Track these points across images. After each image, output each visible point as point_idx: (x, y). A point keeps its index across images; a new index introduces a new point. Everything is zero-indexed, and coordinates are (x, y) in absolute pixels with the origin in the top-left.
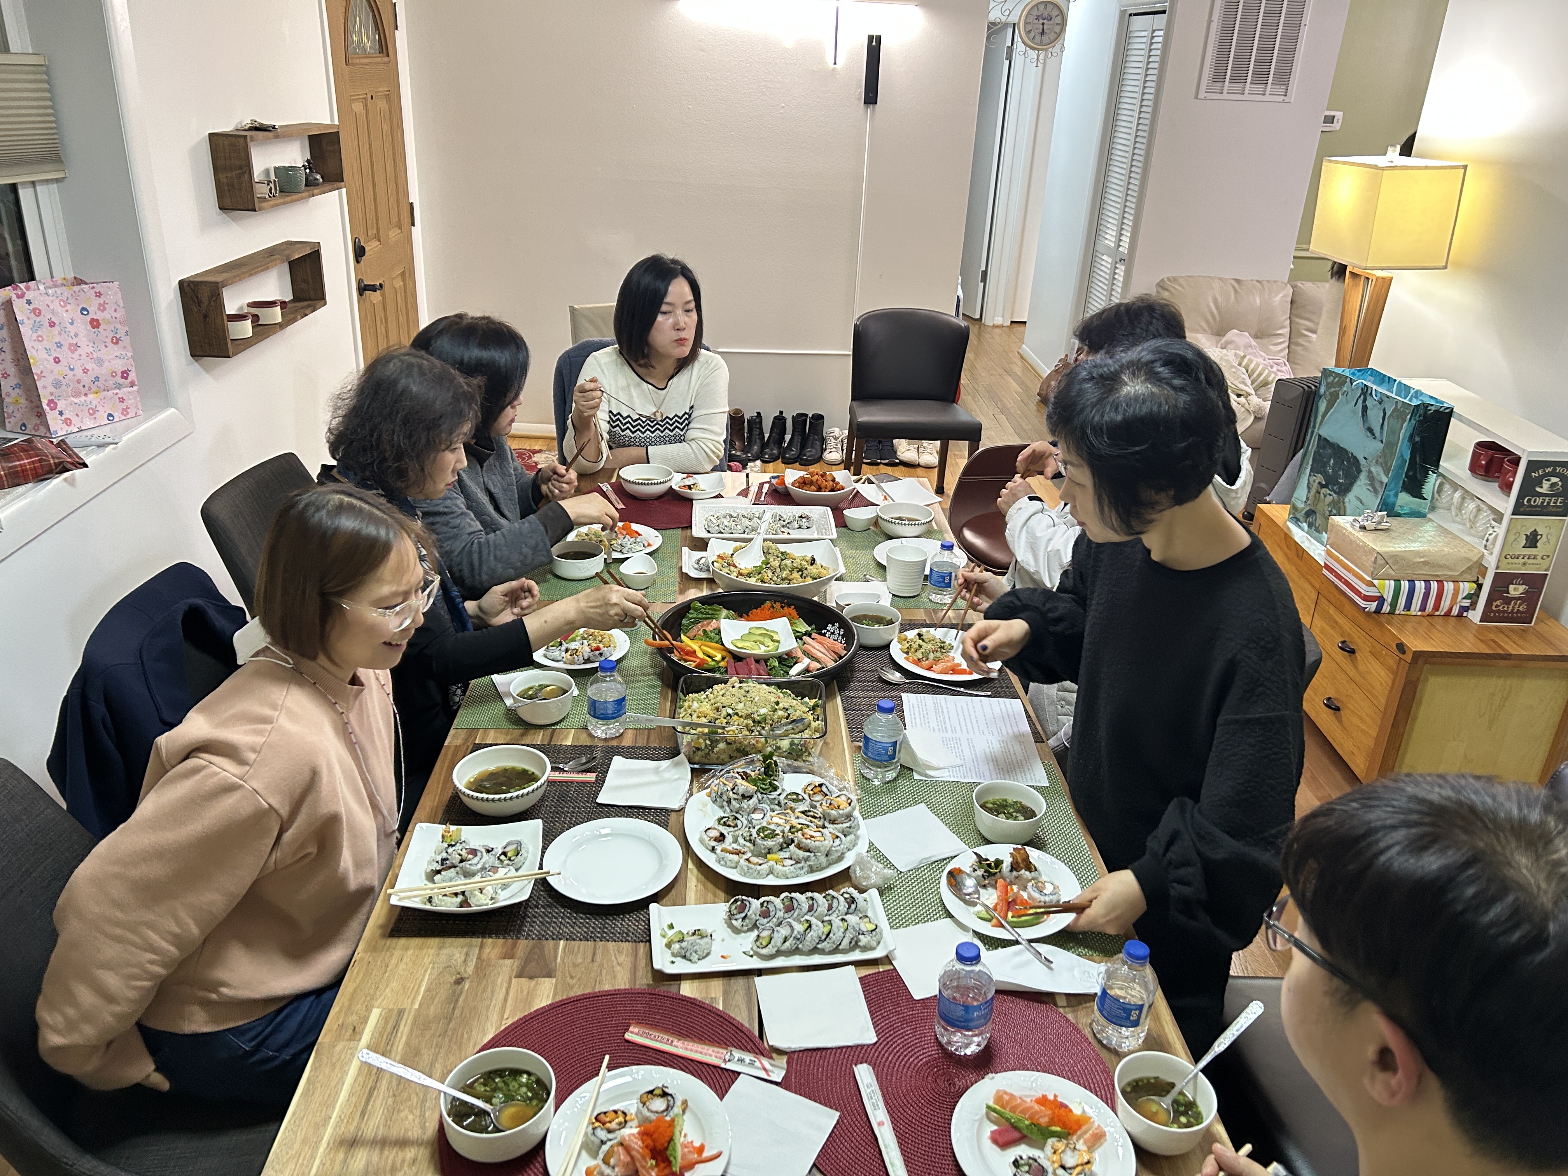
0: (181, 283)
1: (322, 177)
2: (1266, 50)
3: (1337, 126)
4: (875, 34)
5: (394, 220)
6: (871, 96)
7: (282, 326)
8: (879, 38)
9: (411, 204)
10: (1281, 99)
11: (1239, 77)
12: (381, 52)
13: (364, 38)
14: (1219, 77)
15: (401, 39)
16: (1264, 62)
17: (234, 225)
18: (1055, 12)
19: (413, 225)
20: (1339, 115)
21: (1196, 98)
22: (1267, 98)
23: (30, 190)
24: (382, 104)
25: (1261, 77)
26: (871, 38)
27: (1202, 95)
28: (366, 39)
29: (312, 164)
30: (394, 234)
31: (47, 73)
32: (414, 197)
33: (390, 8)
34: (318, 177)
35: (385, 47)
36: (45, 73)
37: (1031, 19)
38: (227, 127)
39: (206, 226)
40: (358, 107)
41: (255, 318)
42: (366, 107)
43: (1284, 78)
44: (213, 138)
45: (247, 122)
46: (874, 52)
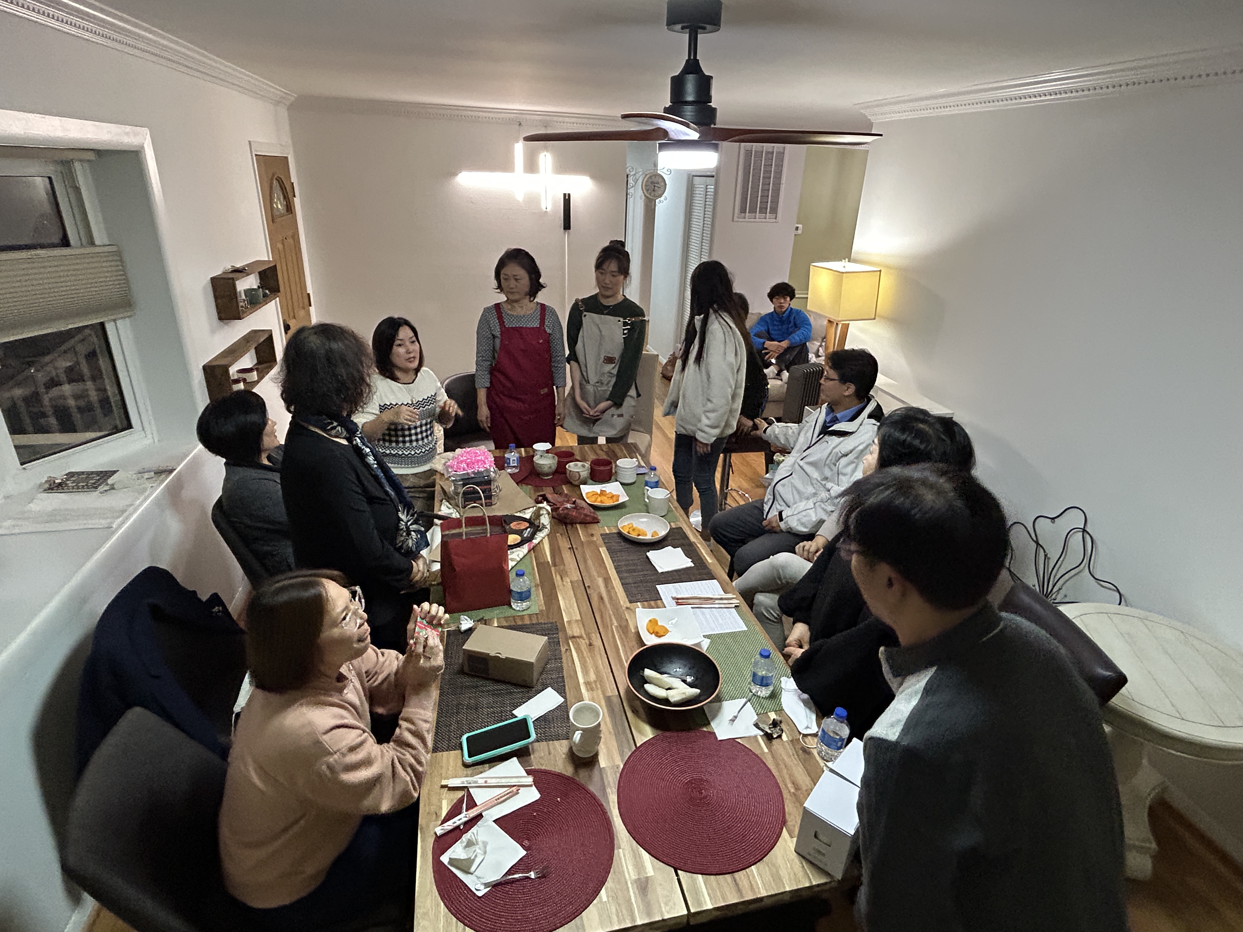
0: (205, 368)
1: (269, 291)
2: (765, 196)
3: (799, 232)
4: (567, 193)
5: (301, 305)
6: (567, 225)
7: (257, 382)
8: (569, 195)
9: (309, 294)
10: (774, 220)
11: (753, 211)
12: (287, 211)
13: (279, 206)
14: (743, 210)
15: (297, 202)
16: (764, 202)
17: (226, 327)
18: (660, 180)
19: (310, 305)
20: (800, 226)
21: (733, 221)
22: (767, 220)
23: (113, 323)
24: (290, 241)
25: (763, 210)
26: (565, 195)
27: (735, 219)
28: (280, 206)
29: (262, 286)
30: (302, 313)
31: (120, 256)
32: (310, 290)
33: (290, 184)
34: (267, 291)
35: (290, 208)
36: (119, 256)
37: (649, 183)
38: (217, 272)
39: (213, 332)
40: (280, 246)
41: (244, 380)
42: (283, 244)
43: (774, 210)
44: (213, 279)
45: (229, 267)
46: (567, 200)
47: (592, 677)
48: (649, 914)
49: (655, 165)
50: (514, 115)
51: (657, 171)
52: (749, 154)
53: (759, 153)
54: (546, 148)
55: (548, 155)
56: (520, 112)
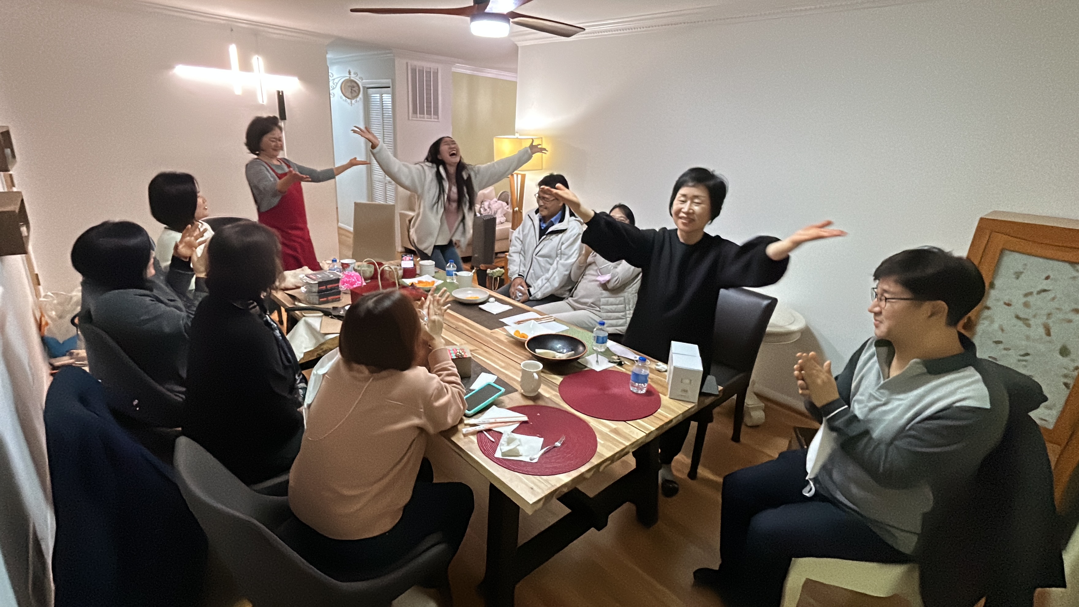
2: (429, 103)
4: (280, 90)
8: (282, 92)
11: (422, 112)
14: (415, 112)
16: (429, 107)
18: (355, 85)
21: (409, 119)
22: (432, 119)
25: (429, 113)
26: (279, 92)
37: (347, 87)
43: (436, 113)
46: (281, 97)
47: (503, 364)
48: (629, 440)
49: (350, 73)
50: (224, 22)
51: (351, 78)
52: (414, 71)
53: (421, 72)
54: (257, 52)
55: (259, 58)
56: (229, 19)
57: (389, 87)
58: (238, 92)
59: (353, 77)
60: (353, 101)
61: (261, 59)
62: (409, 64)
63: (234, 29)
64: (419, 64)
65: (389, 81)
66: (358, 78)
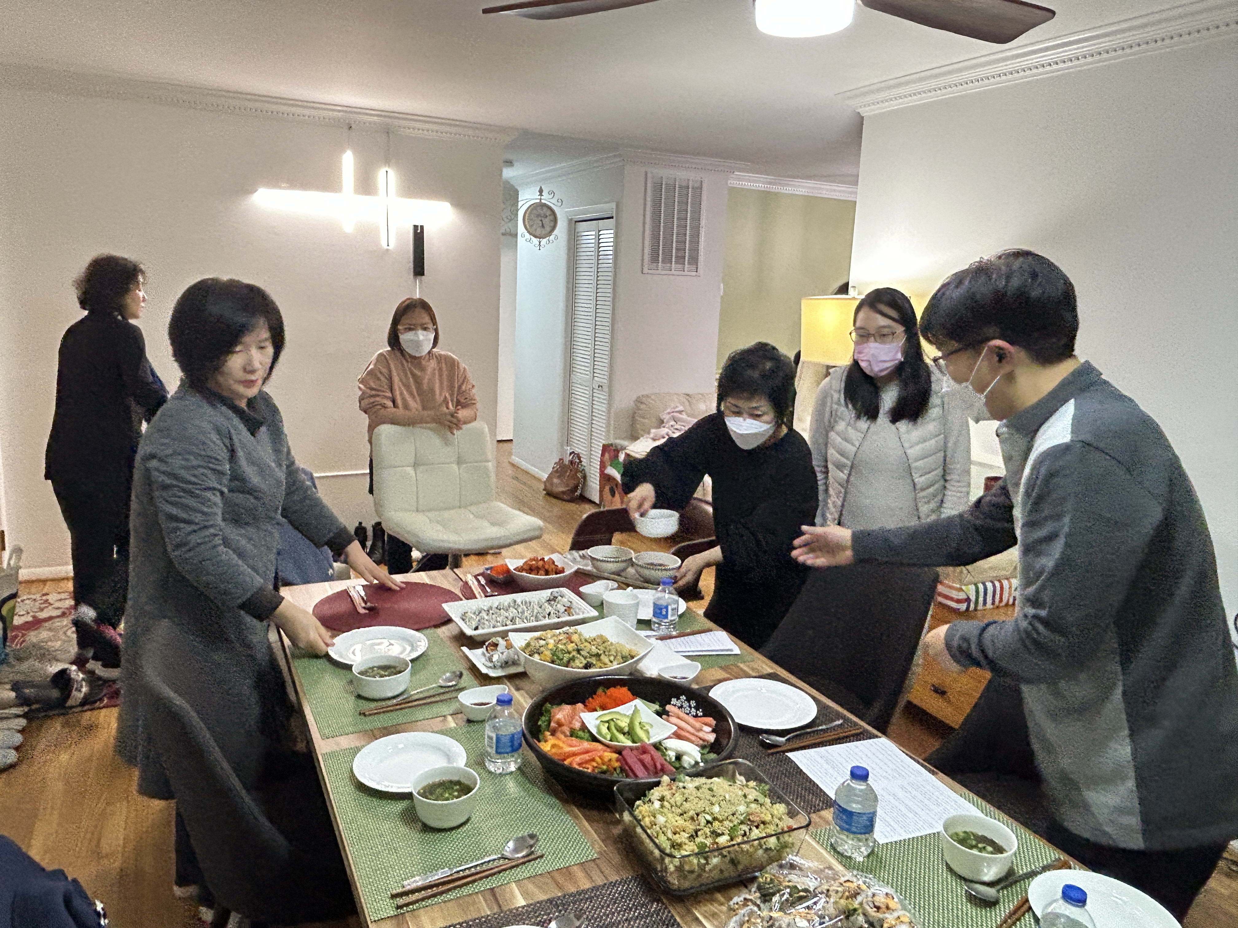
2: (681, 243)
4: (419, 224)
6: (419, 269)
8: (422, 227)
10: (694, 273)
11: (668, 260)
14: (654, 258)
16: (681, 250)
18: (549, 213)
21: (643, 272)
22: (686, 273)
25: (680, 259)
26: (416, 227)
27: (646, 270)
37: (532, 217)
43: (694, 260)
46: (419, 235)
49: (541, 191)
50: (340, 114)
51: (543, 201)
52: (658, 187)
53: (671, 188)
54: (387, 162)
55: (390, 171)
56: (350, 110)
57: (612, 218)
58: (349, 228)
59: (546, 199)
60: (544, 241)
61: (392, 173)
62: (649, 175)
63: (353, 127)
64: (667, 173)
65: (614, 205)
66: (554, 201)
